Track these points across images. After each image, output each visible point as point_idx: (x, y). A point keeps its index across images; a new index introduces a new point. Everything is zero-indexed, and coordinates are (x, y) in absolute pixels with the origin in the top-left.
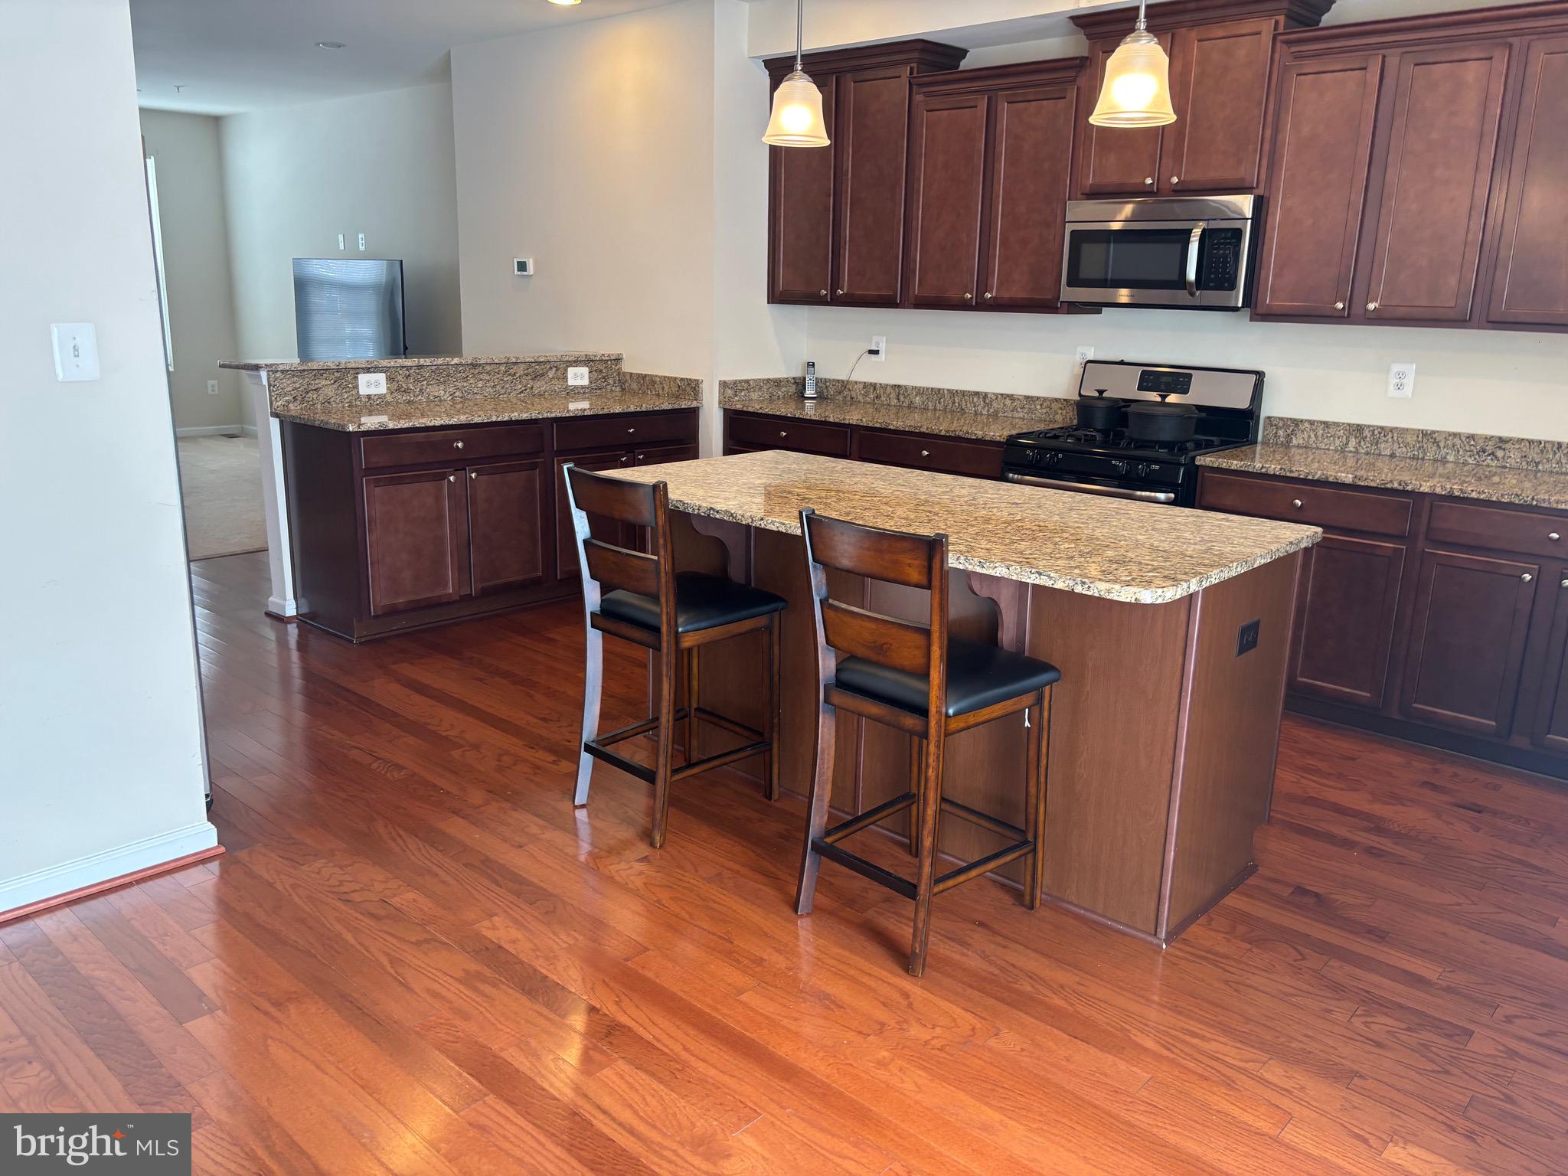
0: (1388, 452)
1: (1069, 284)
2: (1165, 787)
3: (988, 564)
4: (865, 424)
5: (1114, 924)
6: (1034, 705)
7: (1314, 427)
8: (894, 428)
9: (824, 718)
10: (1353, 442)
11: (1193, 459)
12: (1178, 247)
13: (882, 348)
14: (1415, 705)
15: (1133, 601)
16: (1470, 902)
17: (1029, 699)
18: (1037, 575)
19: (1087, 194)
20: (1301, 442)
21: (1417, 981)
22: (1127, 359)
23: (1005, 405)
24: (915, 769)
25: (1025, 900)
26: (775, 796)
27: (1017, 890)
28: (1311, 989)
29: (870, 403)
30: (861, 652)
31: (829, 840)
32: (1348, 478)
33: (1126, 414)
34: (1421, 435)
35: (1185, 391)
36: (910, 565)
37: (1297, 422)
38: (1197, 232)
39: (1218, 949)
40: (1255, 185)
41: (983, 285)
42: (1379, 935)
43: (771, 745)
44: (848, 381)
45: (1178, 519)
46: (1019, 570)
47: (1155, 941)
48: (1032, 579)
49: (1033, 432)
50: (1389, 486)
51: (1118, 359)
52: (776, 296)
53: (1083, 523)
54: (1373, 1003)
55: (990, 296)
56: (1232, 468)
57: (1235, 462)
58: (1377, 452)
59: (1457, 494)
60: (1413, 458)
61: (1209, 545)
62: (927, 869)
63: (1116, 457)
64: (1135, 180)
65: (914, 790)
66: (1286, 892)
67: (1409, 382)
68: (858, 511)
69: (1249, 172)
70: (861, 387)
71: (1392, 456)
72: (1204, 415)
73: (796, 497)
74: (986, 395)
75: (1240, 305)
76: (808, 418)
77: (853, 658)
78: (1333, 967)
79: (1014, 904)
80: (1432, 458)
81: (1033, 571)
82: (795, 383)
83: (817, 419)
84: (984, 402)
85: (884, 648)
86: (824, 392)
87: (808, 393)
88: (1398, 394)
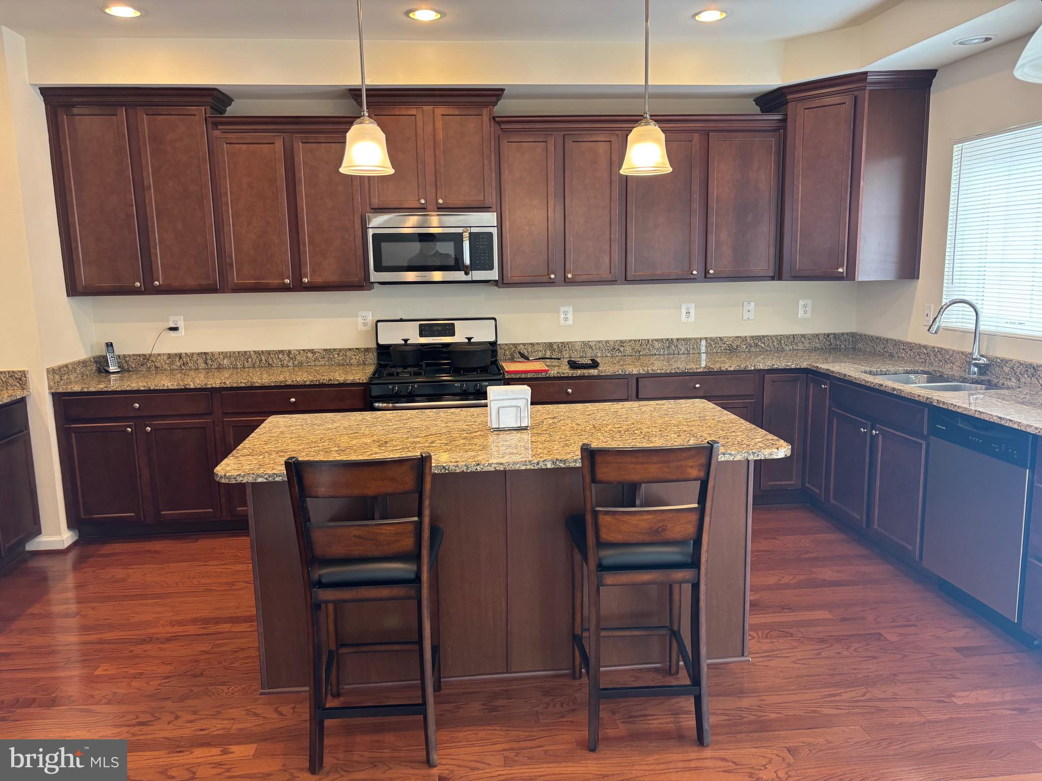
0: (567, 356)
1: (376, 270)
4: (229, 386)
7: (526, 347)
8: (260, 385)
10: (548, 353)
11: (504, 375)
13: (181, 324)
23: (308, 358)
28: (818, 647)
32: (595, 372)
38: (466, 235)
39: (764, 648)
40: (491, 206)
44: (150, 355)
47: (745, 659)
55: (306, 280)
58: (562, 357)
67: (570, 316)
69: (488, 197)
70: (165, 357)
74: (290, 352)
75: (497, 279)
82: (96, 362)
84: (289, 357)
85: (660, 530)
86: (127, 366)
87: (112, 368)
88: (566, 323)
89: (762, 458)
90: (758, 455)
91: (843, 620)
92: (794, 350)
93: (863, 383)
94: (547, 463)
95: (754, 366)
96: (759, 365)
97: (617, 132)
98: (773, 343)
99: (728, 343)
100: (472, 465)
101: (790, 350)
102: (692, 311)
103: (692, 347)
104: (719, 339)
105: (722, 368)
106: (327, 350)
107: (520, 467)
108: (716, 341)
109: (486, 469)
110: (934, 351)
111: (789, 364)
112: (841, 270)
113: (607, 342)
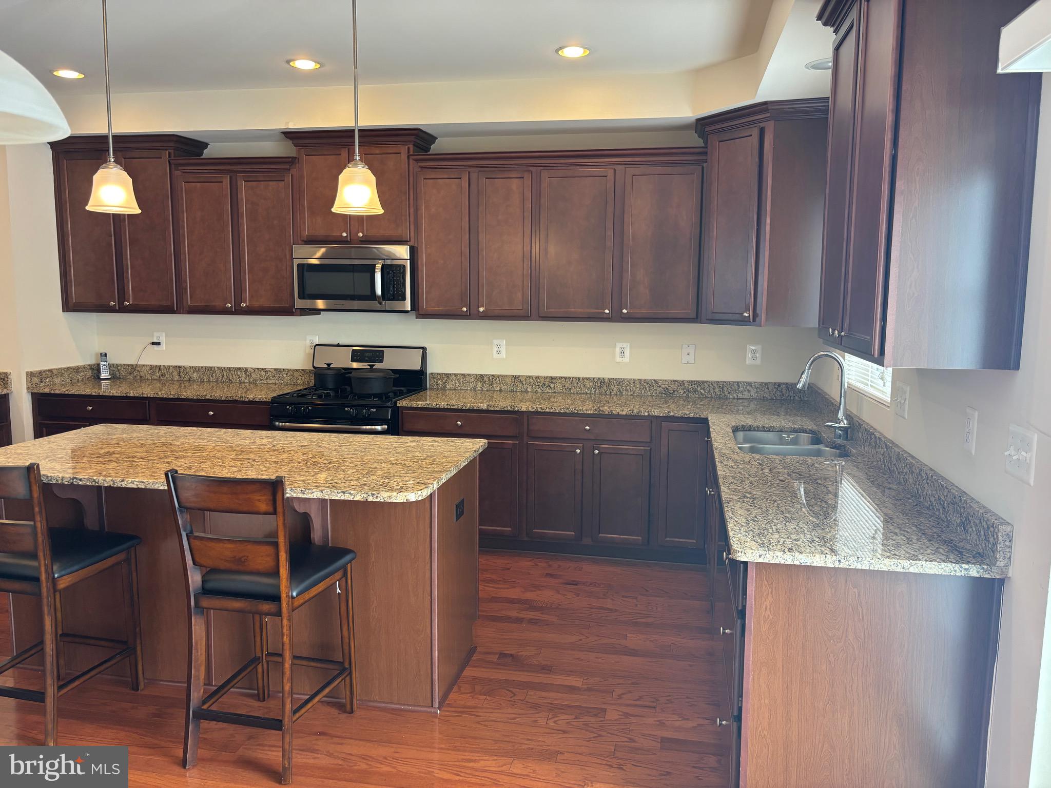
0: (498, 389)
1: (300, 297)
2: (428, 612)
3: (307, 491)
4: (161, 396)
5: (406, 707)
6: (342, 578)
7: (458, 378)
8: (185, 397)
9: (195, 618)
10: (479, 385)
11: (395, 403)
12: (368, 275)
13: (163, 340)
14: (534, 531)
15: (405, 501)
16: (585, 637)
17: (338, 575)
18: (342, 494)
19: (305, 241)
20: (452, 386)
21: (572, 689)
22: (341, 343)
23: (261, 376)
24: (258, 639)
25: (347, 709)
26: (141, 686)
27: (339, 703)
28: (523, 712)
29: (156, 380)
30: (222, 565)
31: (205, 707)
32: (484, 406)
33: (350, 378)
34: (513, 378)
35: (381, 361)
36: (259, 500)
37: (448, 375)
38: (379, 266)
39: (469, 704)
40: (409, 240)
41: (239, 298)
42: (546, 669)
43: (135, 649)
44: (136, 365)
45: (408, 444)
46: (330, 492)
47: (433, 710)
48: (339, 496)
49: (289, 393)
50: (506, 409)
51: (336, 343)
52: (69, 306)
53: (353, 454)
54: (555, 709)
55: (245, 305)
56: (419, 406)
57: (420, 403)
58: (492, 389)
59: (539, 410)
60: (511, 391)
61: (433, 458)
62: (288, 706)
63: (348, 406)
64: (335, 233)
65: (259, 654)
66: (495, 658)
67: (503, 350)
68: (196, 464)
69: (405, 231)
70: (148, 368)
71: (501, 391)
72: (398, 376)
73: (141, 460)
74: (246, 369)
75: (410, 310)
76: (111, 395)
77: (214, 571)
78: (531, 695)
79: (339, 713)
80: (520, 391)
81: (339, 491)
82: (91, 368)
83: (120, 395)
84: (246, 374)
85: (243, 559)
86: (117, 374)
87: (103, 376)
88: (498, 356)
90: (377, 497)
95: (648, 412)
96: (654, 411)
97: (531, 169)
102: (627, 351)
104: (654, 381)
105: (614, 412)
106: (277, 370)
108: (650, 383)
111: (688, 413)
112: (746, 315)
113: (538, 377)
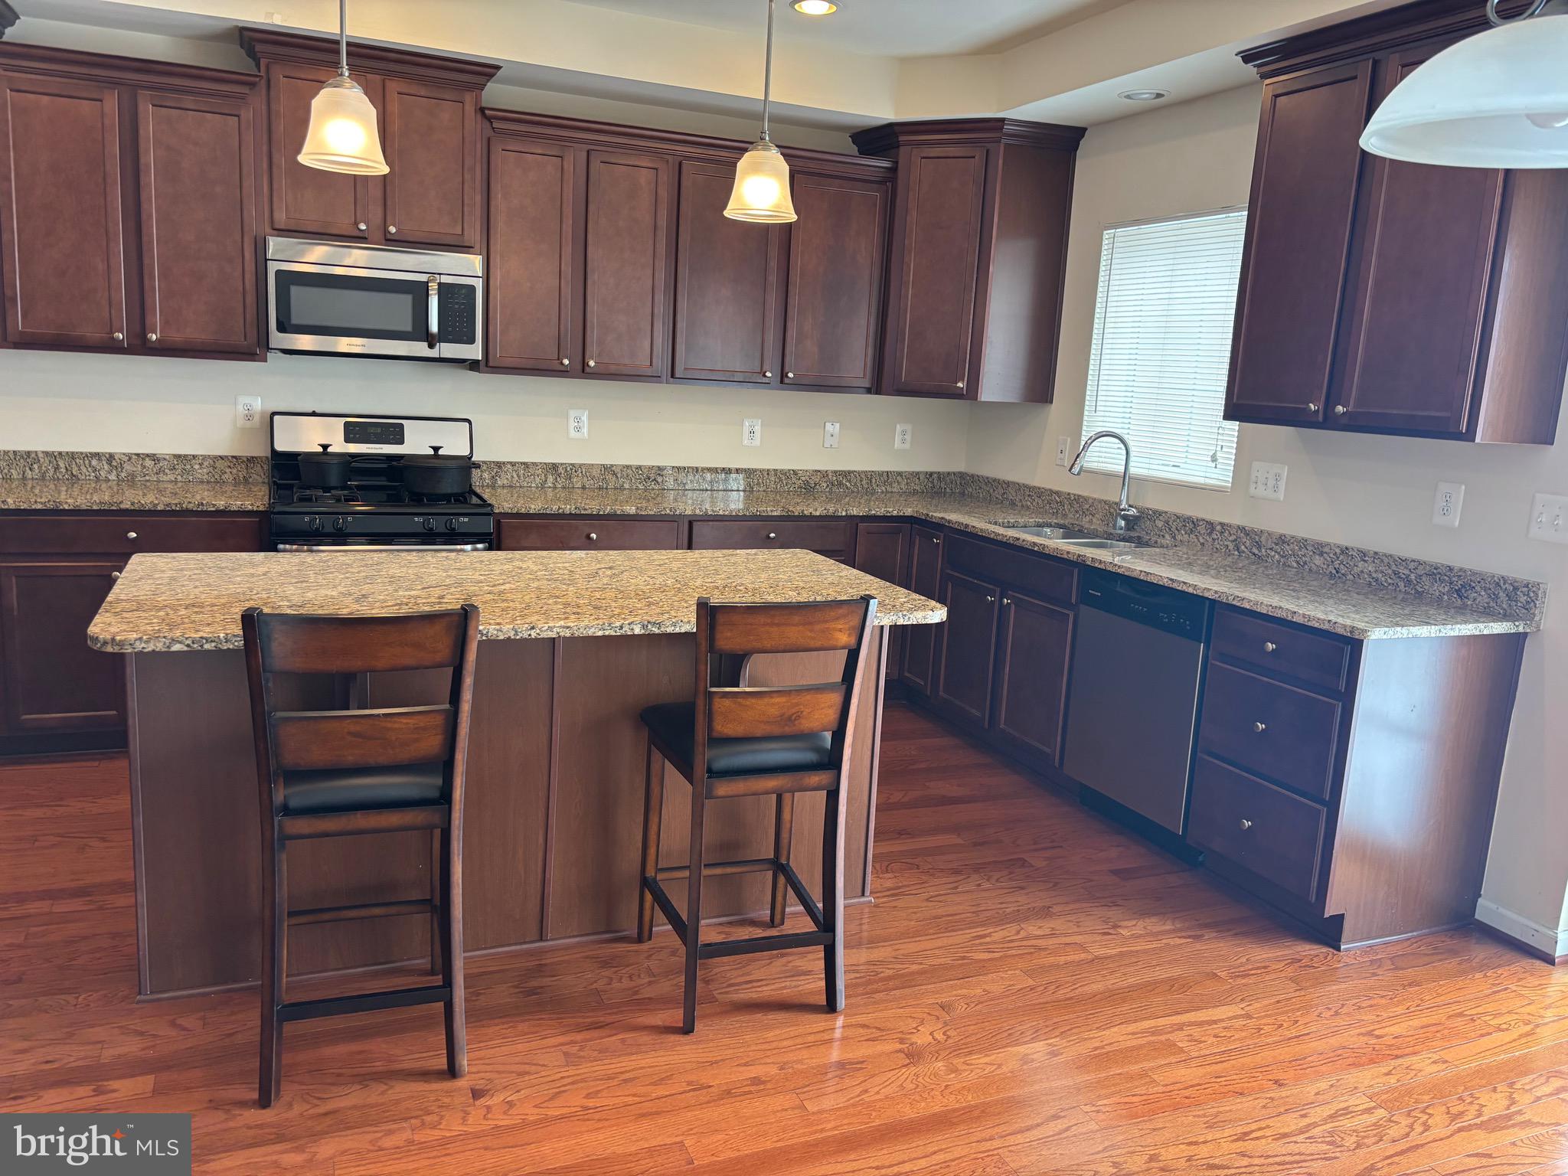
0: (579, 485)
1: (281, 328)
10: (551, 479)
19: (281, 230)
20: (505, 482)
23: (145, 467)
30: (757, 729)
32: (632, 510)
34: (603, 469)
37: (500, 465)
38: (435, 286)
40: (473, 246)
47: (866, 899)
55: (154, 337)
58: (571, 485)
60: (600, 488)
63: (419, 515)
67: (584, 424)
69: (468, 230)
71: (584, 488)
74: (111, 456)
75: (481, 359)
80: (613, 487)
85: (793, 718)
88: (578, 435)
89: (914, 623)
90: (909, 618)
91: (975, 844)
92: (887, 492)
93: (992, 536)
94: (635, 627)
95: (846, 511)
96: (853, 510)
98: (861, 481)
99: (803, 479)
100: (524, 629)
101: (883, 492)
102: (757, 429)
103: (756, 481)
104: (792, 472)
105: (805, 512)
106: (179, 456)
107: (594, 633)
108: (788, 474)
109: (544, 635)
110: (1070, 498)
111: (891, 510)
112: (960, 385)
113: (639, 468)
